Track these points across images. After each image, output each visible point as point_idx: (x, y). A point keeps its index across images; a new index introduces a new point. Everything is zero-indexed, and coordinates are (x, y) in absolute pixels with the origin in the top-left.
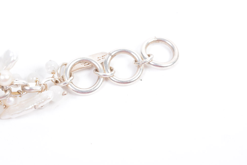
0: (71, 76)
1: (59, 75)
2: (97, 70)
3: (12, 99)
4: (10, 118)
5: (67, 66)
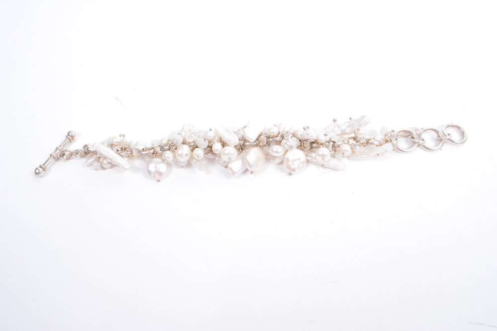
0: (396, 140)
1: (388, 137)
2: (413, 138)
3: (358, 147)
4: (356, 160)
5: (394, 132)
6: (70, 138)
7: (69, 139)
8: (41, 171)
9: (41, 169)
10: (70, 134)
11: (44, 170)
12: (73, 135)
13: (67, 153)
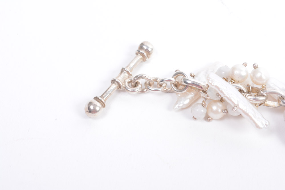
6: (145, 54)
7: (142, 54)
8: (97, 109)
9: (98, 104)
10: (145, 47)
11: (103, 105)
12: (150, 50)
13: (141, 81)
